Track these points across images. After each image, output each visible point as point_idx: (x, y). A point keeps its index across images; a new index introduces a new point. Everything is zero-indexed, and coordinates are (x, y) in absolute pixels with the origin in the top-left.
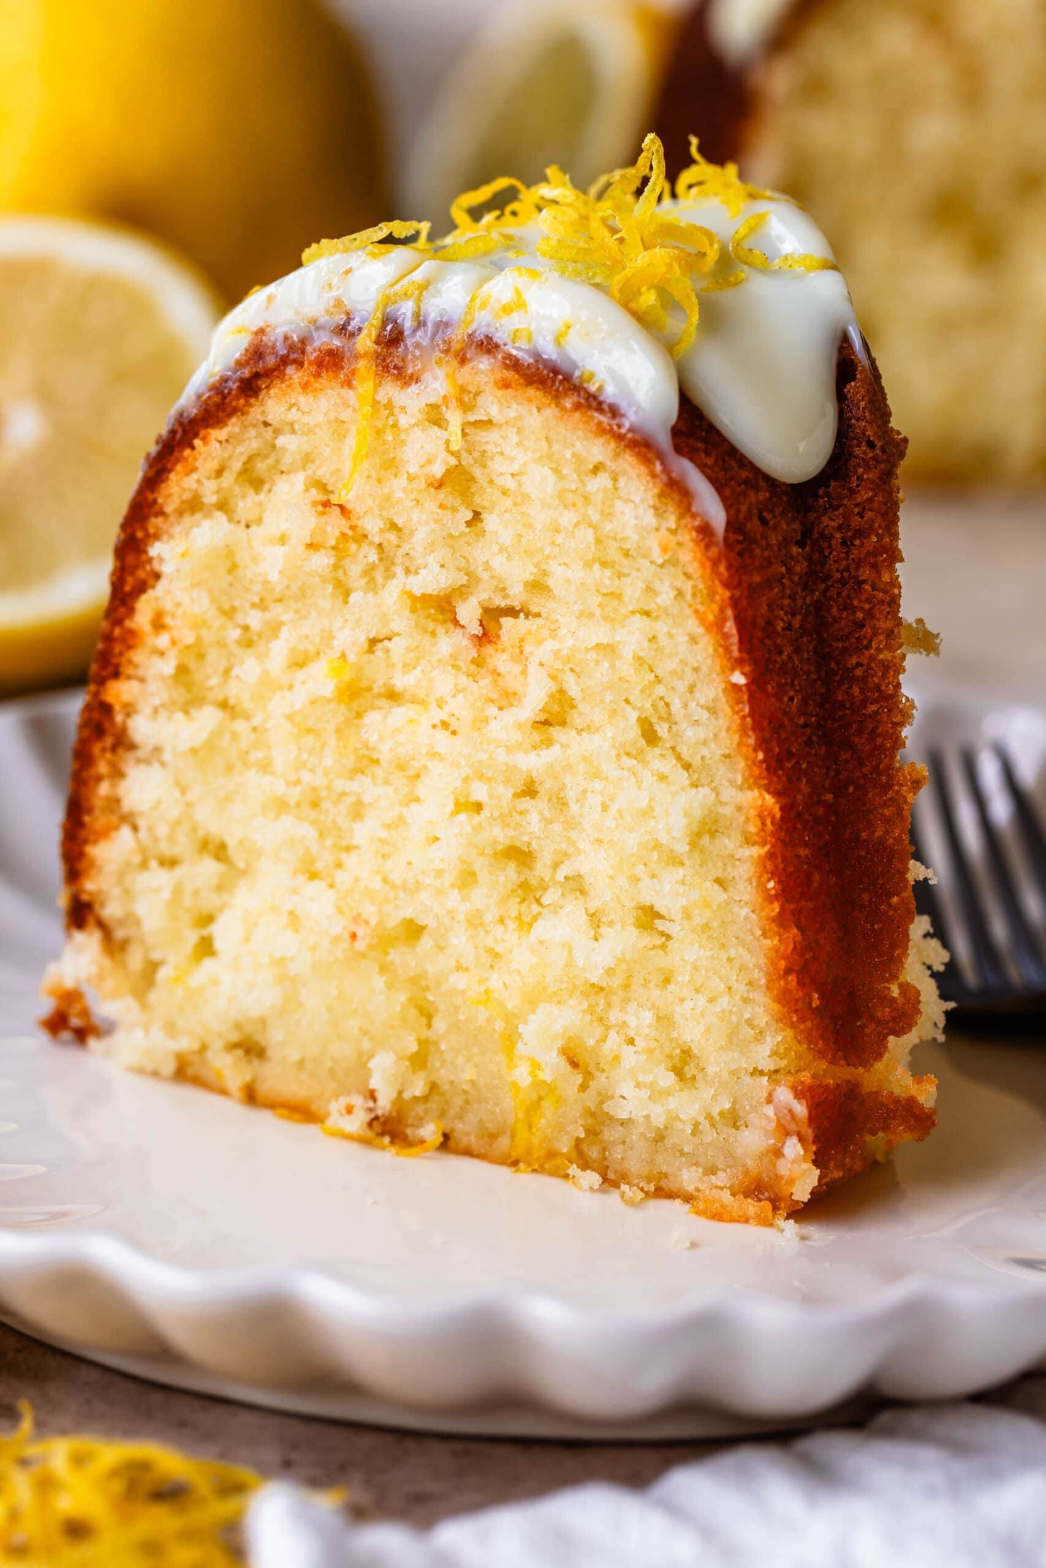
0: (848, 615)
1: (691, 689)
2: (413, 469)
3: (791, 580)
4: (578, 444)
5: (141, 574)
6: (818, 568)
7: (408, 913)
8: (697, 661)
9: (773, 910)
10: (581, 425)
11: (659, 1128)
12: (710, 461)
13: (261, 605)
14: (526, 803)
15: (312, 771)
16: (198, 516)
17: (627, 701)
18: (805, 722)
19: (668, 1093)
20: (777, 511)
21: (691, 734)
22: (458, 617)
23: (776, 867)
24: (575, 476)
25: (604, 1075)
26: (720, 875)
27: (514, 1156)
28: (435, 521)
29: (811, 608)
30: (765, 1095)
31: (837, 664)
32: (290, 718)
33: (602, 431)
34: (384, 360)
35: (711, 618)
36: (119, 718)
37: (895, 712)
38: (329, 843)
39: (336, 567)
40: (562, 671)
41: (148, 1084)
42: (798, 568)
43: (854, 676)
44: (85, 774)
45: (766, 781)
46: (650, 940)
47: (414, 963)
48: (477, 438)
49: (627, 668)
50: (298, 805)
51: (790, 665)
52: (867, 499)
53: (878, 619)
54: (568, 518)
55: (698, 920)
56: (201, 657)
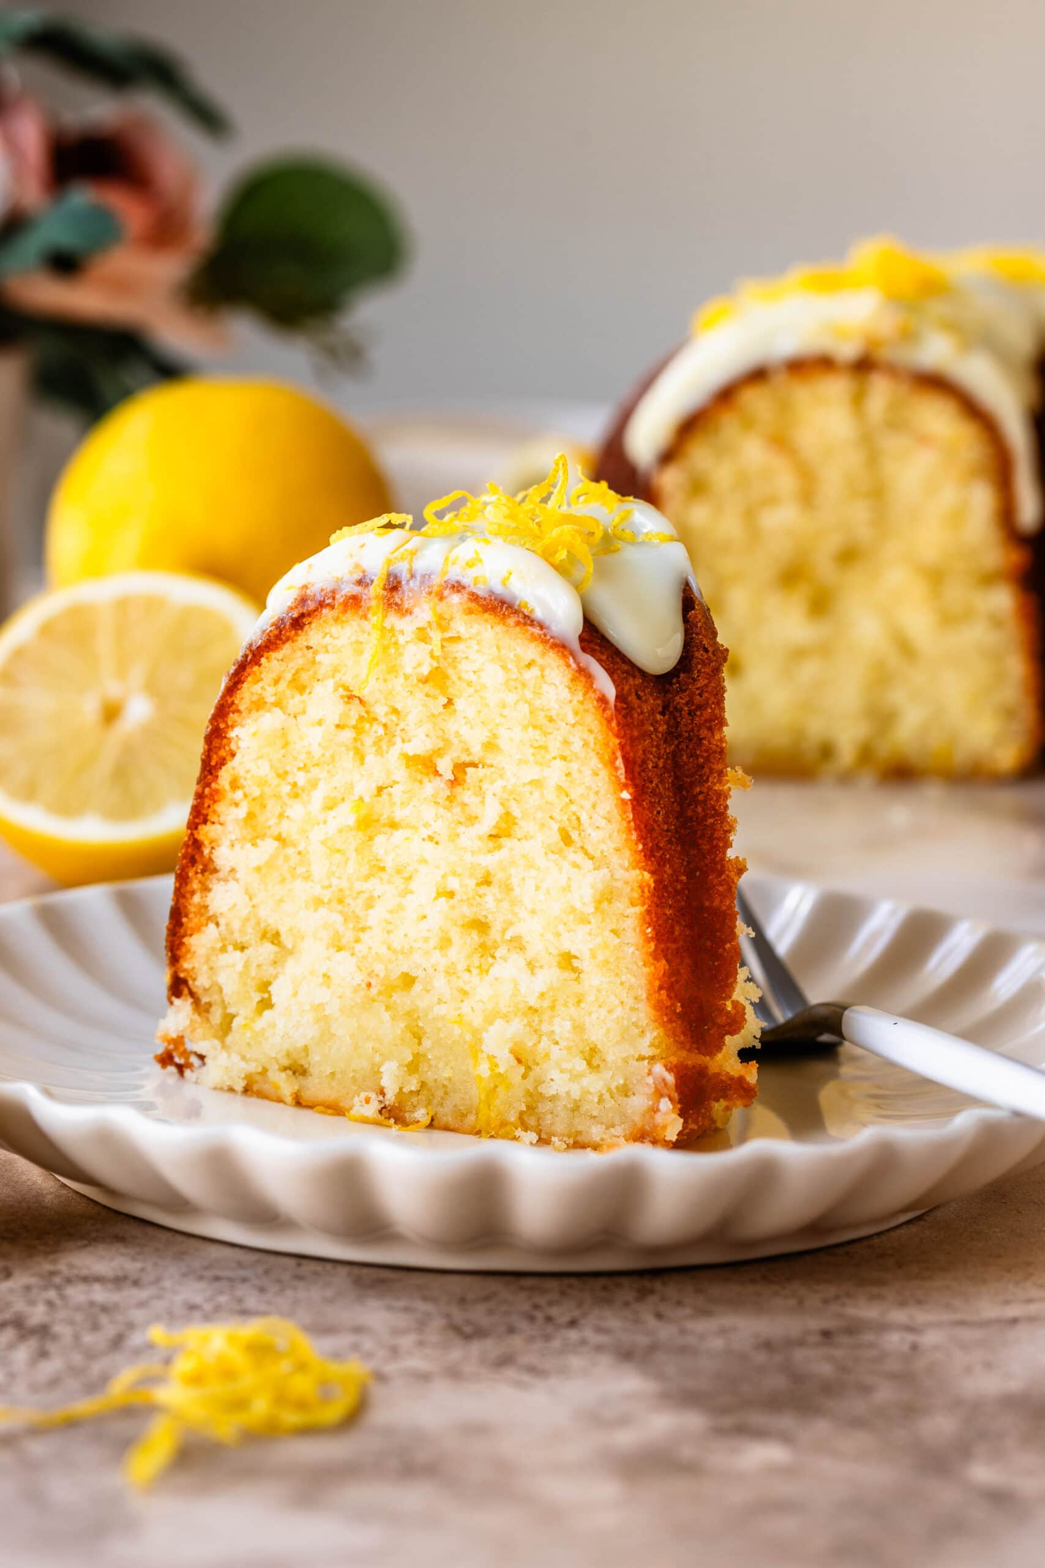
0: (694, 760)
1: (594, 806)
2: (409, 670)
3: (657, 737)
4: (518, 648)
5: (222, 753)
6: (674, 730)
7: (405, 969)
8: (598, 787)
9: (650, 947)
10: (520, 636)
11: (575, 1100)
12: (604, 657)
13: (304, 768)
14: (484, 889)
15: (339, 878)
16: (261, 712)
17: (551, 817)
18: (668, 829)
19: (580, 1076)
20: (647, 692)
21: (595, 835)
22: (438, 769)
23: (651, 919)
24: (515, 670)
25: (539, 1067)
26: (614, 927)
27: (478, 1127)
28: (423, 705)
29: (670, 755)
30: (647, 1071)
31: (688, 792)
32: (324, 843)
33: (533, 638)
34: (388, 600)
35: (607, 757)
36: (206, 851)
37: (725, 824)
38: (351, 926)
39: (355, 740)
40: (508, 800)
41: (227, 1096)
42: (661, 729)
43: (698, 800)
44: (182, 891)
45: (644, 864)
46: (569, 975)
47: (409, 1002)
48: (450, 649)
49: (551, 795)
50: (330, 901)
51: (657, 790)
52: (704, 685)
53: (713, 763)
54: (511, 698)
55: (600, 957)
56: (264, 806)
